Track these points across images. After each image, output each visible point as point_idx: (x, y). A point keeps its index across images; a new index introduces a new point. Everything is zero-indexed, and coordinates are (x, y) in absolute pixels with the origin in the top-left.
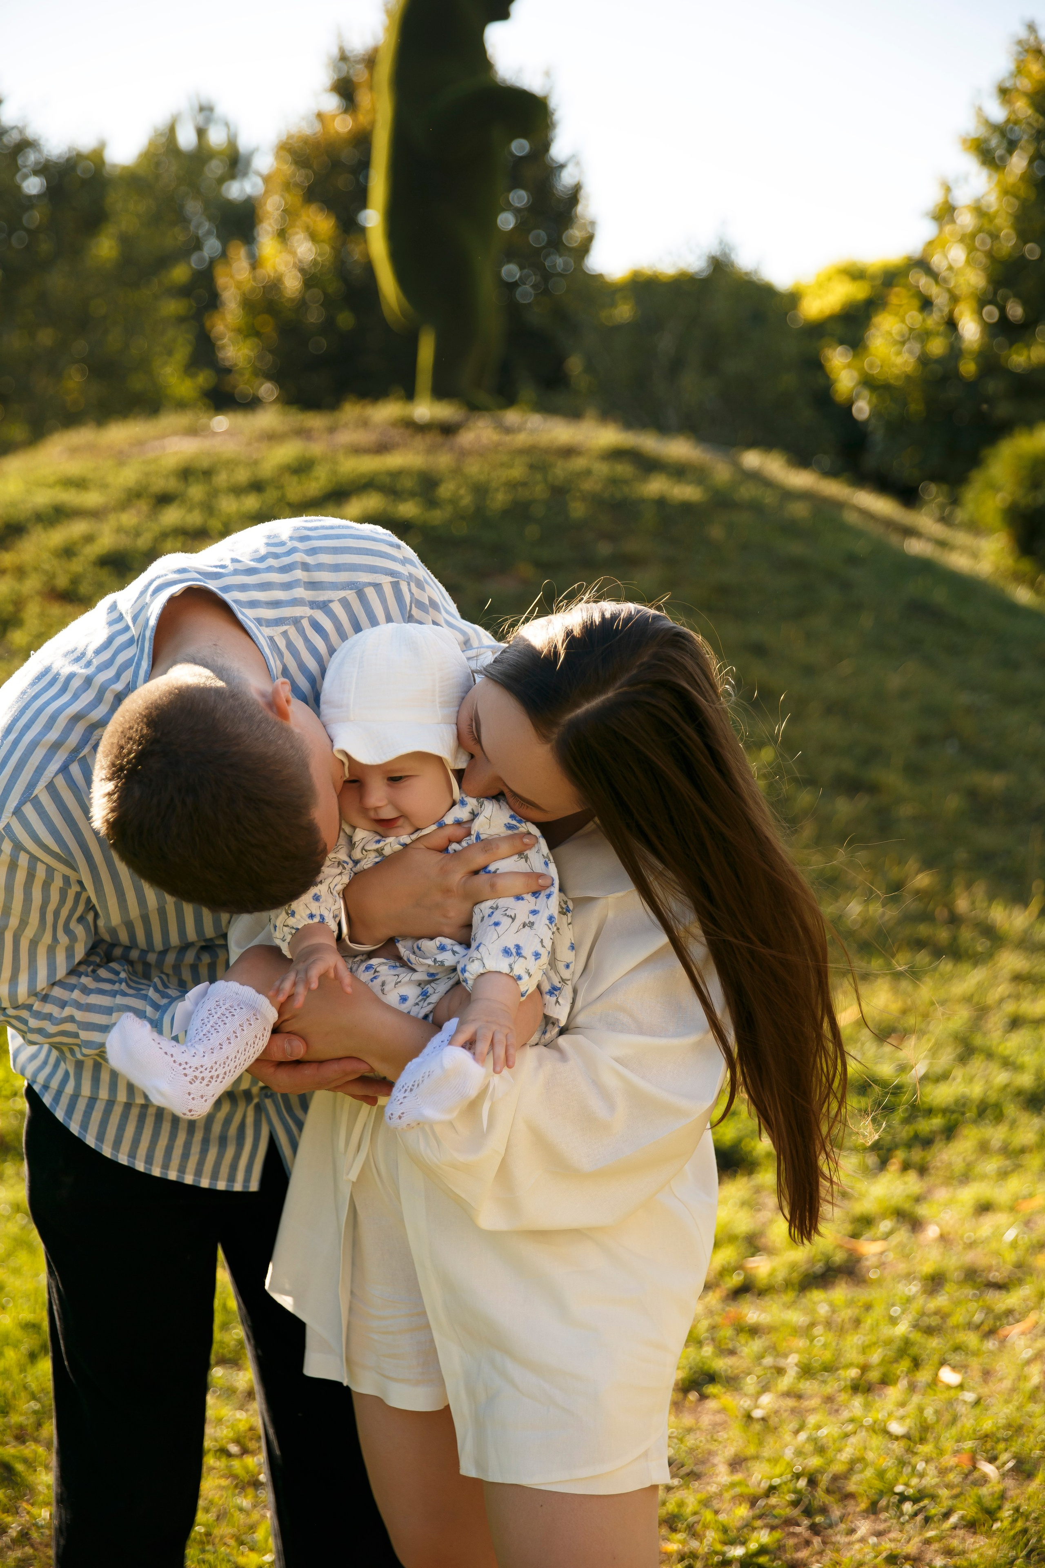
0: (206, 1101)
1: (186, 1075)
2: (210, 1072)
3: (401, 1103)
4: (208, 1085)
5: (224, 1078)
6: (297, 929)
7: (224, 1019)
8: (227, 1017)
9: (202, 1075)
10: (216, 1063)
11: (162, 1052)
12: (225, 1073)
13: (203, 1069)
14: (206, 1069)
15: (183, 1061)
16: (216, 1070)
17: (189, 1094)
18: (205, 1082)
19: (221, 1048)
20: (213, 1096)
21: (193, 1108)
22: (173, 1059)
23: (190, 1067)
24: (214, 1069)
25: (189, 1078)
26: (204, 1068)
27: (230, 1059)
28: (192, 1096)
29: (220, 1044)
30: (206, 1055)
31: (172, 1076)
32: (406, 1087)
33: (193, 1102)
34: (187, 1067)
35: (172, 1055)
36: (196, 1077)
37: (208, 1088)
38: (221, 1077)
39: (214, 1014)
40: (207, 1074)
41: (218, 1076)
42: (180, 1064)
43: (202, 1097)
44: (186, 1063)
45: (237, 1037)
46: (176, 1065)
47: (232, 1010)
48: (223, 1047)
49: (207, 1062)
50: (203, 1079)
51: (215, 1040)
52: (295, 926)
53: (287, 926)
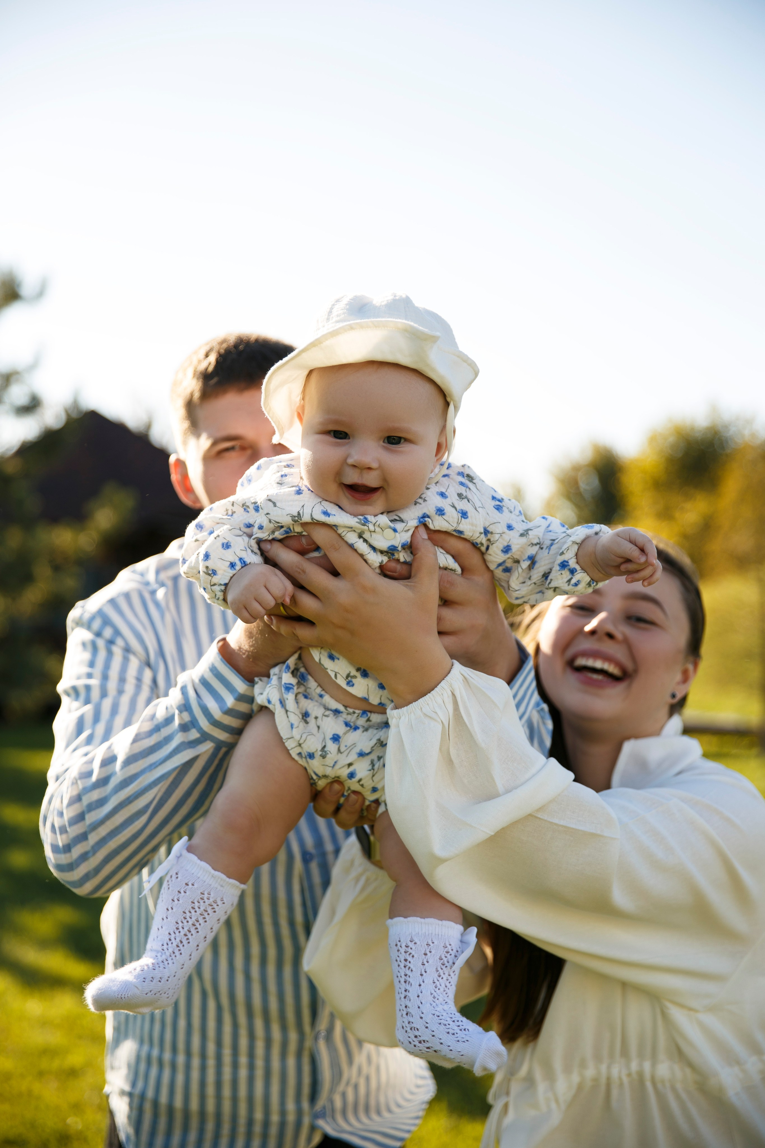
52: (223, 583)
53: (215, 585)
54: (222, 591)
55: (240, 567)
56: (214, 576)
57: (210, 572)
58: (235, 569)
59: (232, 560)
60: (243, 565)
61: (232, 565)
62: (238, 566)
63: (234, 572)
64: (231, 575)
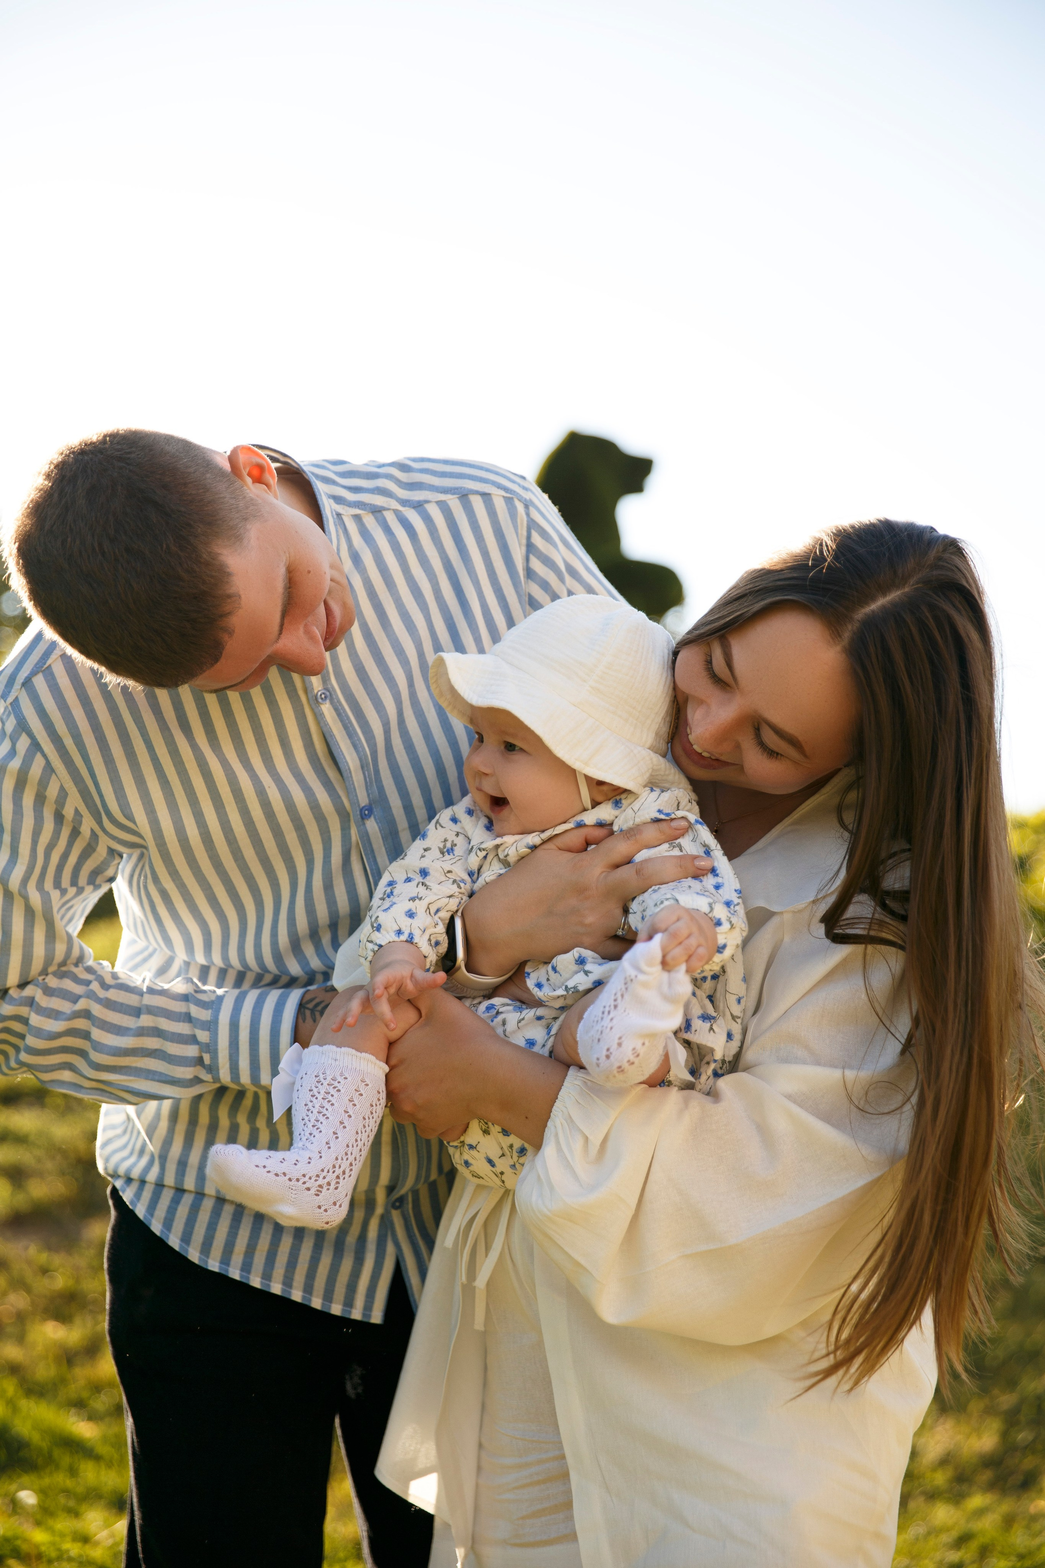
0: (340, 1206)
1: (308, 1189)
2: (334, 1172)
3: (611, 1028)
4: (336, 1188)
5: (351, 1170)
6: (381, 946)
7: (330, 1098)
8: (332, 1096)
9: (326, 1181)
10: (337, 1159)
11: (271, 1175)
12: (351, 1165)
13: (325, 1173)
14: (328, 1172)
15: (299, 1176)
16: (340, 1167)
17: (319, 1207)
18: (332, 1186)
19: (337, 1138)
20: (346, 1195)
21: (329, 1220)
22: (287, 1177)
23: (310, 1178)
24: (337, 1166)
25: (313, 1191)
26: (326, 1170)
27: (350, 1145)
28: (323, 1208)
29: (335, 1133)
30: (323, 1155)
31: (293, 1196)
32: (607, 1009)
33: (327, 1214)
34: (306, 1179)
35: (284, 1174)
36: (320, 1186)
37: (338, 1190)
38: (347, 1171)
39: (317, 1095)
40: (331, 1177)
41: (344, 1173)
42: (298, 1180)
43: (335, 1204)
44: (304, 1176)
45: (350, 1116)
46: (293, 1182)
47: (336, 1084)
48: (339, 1135)
49: (327, 1160)
50: (329, 1184)
51: (327, 1128)
52: (379, 942)
53: (371, 942)
54: (373, 951)
55: (405, 940)
56: (376, 932)
57: (375, 925)
58: (399, 937)
59: (403, 929)
60: (409, 940)
61: (399, 932)
62: (404, 937)
63: (396, 939)
64: (391, 940)
